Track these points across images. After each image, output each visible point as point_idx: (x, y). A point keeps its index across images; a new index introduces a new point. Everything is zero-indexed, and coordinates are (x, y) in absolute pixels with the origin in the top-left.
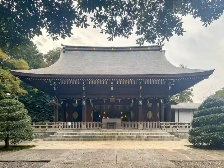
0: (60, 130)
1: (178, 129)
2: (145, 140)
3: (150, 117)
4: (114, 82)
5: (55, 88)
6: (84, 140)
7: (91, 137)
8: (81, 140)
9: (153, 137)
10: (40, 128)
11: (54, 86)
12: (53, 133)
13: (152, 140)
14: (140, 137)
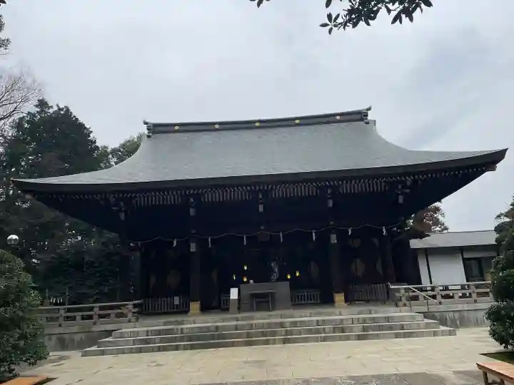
0: (129, 321)
1: (440, 303)
2: (359, 338)
3: (360, 273)
4: (266, 193)
5: (122, 216)
6: (192, 347)
7: (213, 337)
8: (185, 348)
9: (380, 328)
10: (78, 318)
11: (120, 211)
12: (109, 333)
13: (377, 337)
14: (343, 330)
